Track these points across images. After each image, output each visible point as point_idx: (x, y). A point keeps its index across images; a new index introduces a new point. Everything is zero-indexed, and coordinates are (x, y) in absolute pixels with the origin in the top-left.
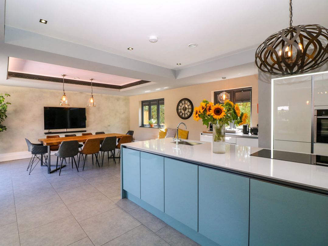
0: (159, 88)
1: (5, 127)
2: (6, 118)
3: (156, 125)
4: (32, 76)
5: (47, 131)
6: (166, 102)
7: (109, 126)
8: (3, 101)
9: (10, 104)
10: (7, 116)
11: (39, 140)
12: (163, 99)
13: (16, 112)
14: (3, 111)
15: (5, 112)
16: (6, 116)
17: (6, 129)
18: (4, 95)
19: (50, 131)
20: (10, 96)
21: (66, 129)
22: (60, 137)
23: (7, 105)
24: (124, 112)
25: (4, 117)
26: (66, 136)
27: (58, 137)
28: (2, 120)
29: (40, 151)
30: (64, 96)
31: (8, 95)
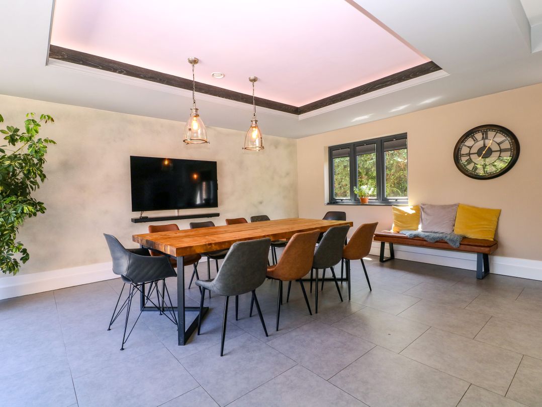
0: (402, 105)
1: (40, 203)
2: (42, 180)
3: (376, 200)
4: (111, 65)
5: (137, 215)
6: (410, 141)
7: (261, 203)
8: (37, 132)
9: (54, 143)
10: (45, 176)
11: (134, 239)
12: (404, 136)
13: (66, 166)
14: (36, 161)
15: (41, 165)
16: (43, 177)
17: (42, 210)
18: (37, 120)
19: (143, 215)
20: (52, 120)
21: (176, 211)
22: (181, 228)
23: (45, 144)
24: (288, 174)
25: (38, 179)
26: (194, 226)
27: (175, 228)
28: (34, 187)
29: (151, 272)
30: (195, 118)
31: (49, 117)
